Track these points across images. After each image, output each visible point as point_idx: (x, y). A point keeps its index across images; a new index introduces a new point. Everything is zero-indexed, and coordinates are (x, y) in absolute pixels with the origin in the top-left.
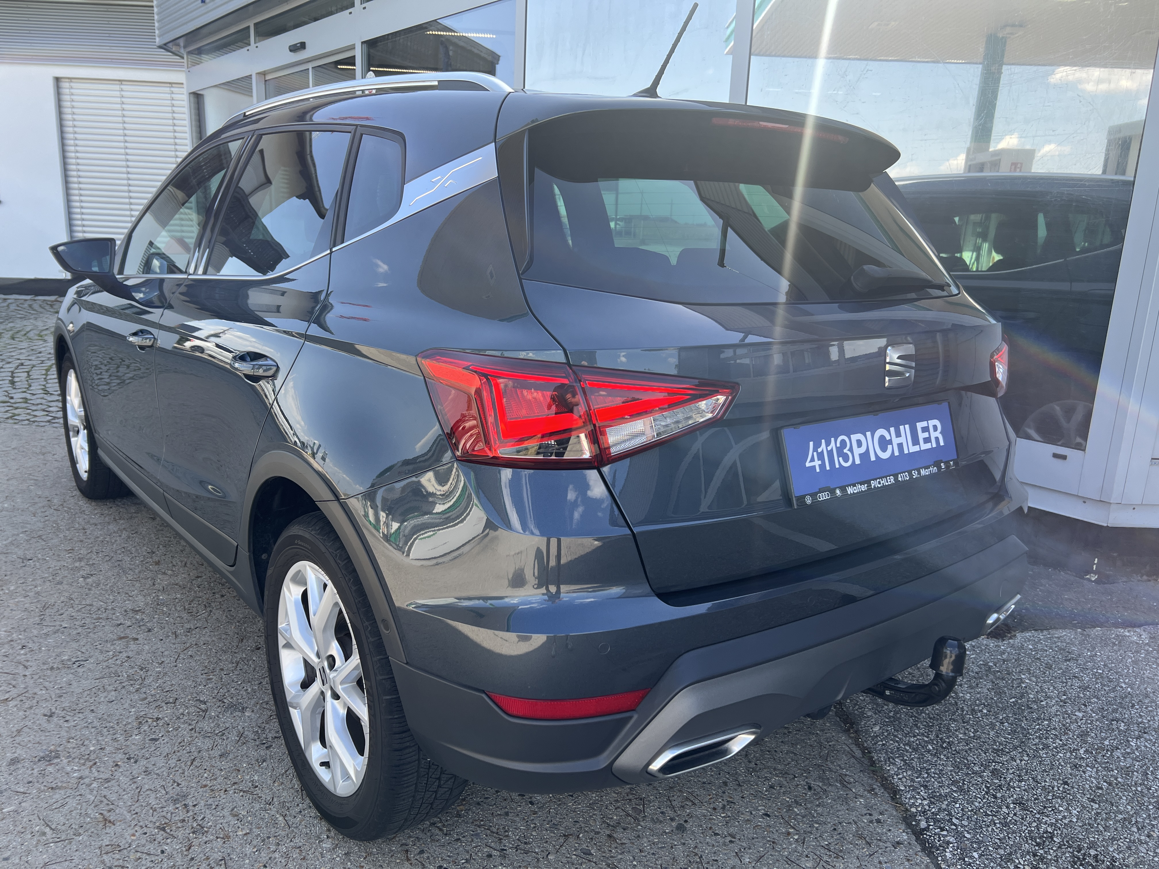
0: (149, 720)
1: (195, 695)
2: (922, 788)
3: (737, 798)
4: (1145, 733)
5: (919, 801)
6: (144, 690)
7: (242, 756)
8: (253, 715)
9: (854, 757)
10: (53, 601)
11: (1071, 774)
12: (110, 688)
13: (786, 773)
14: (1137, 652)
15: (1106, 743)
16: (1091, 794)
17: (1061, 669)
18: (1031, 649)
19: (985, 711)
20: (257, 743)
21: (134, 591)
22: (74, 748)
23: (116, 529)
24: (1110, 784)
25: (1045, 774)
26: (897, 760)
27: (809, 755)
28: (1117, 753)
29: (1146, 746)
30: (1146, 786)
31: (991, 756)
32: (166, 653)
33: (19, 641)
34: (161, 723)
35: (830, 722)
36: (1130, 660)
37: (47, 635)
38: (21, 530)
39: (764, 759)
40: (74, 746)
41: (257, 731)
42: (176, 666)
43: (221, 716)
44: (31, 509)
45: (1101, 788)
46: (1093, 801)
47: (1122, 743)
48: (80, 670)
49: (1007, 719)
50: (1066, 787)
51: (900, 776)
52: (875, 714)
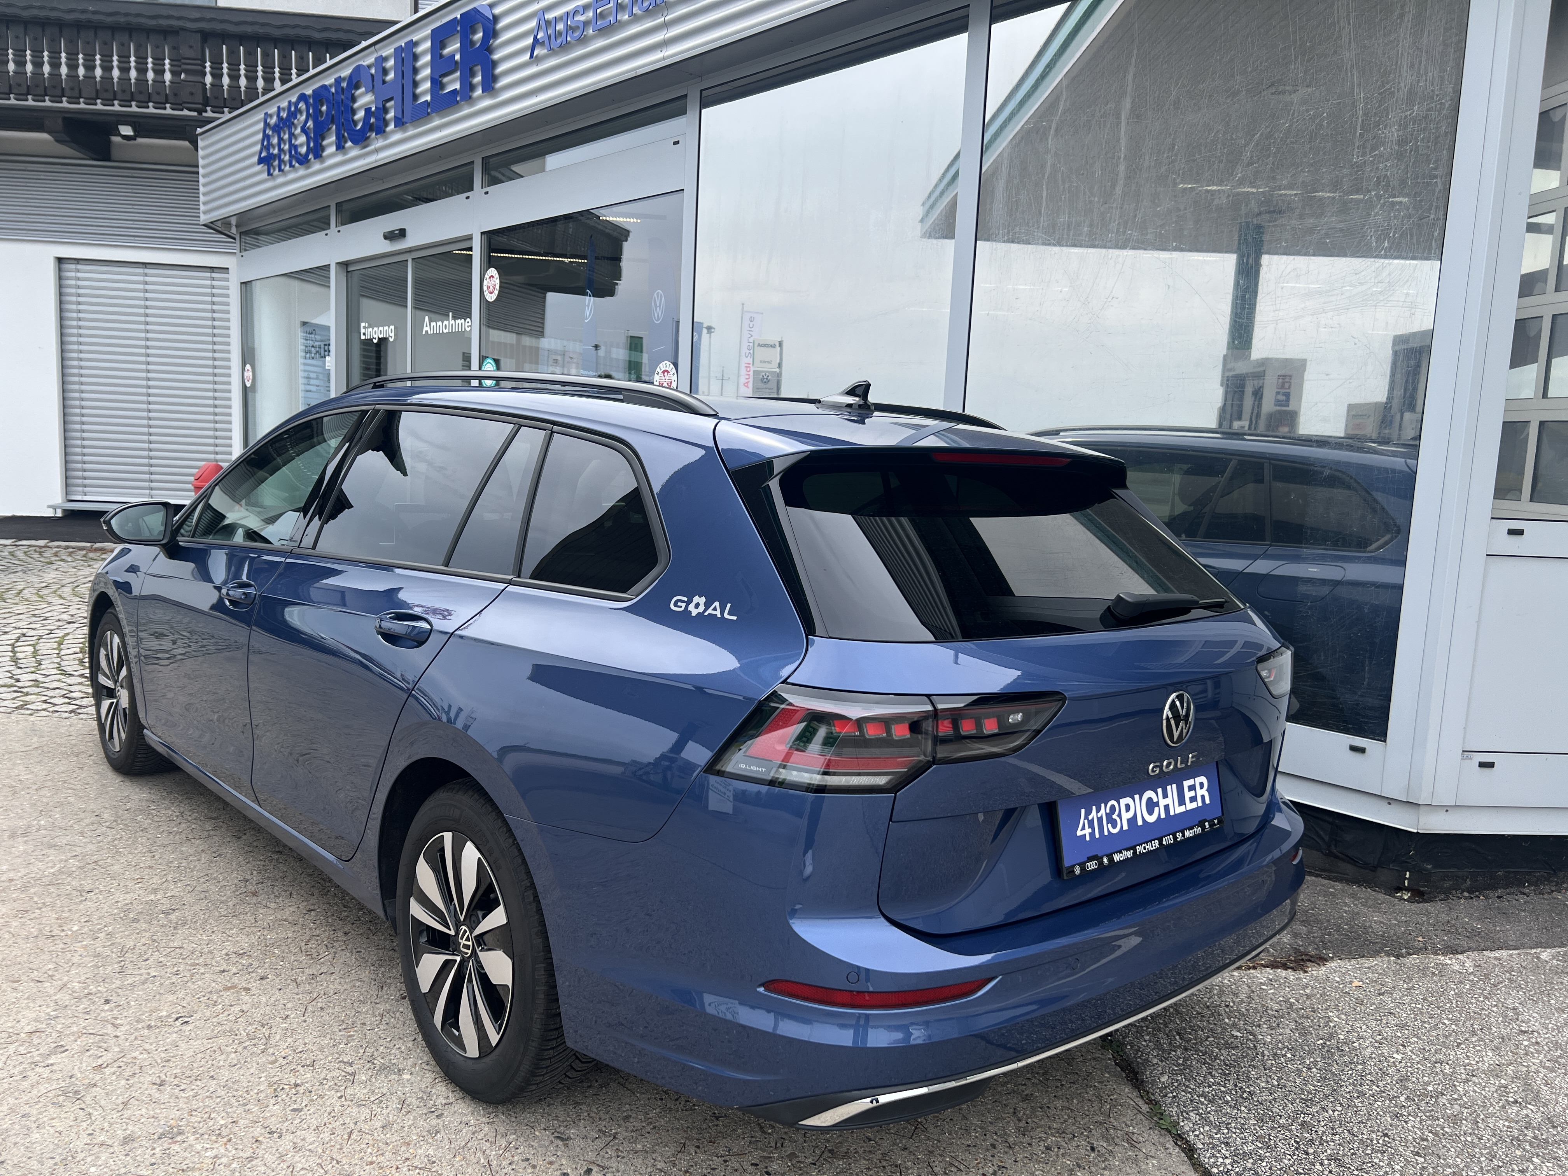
0: (286, 1087)
1: (337, 1056)
2: (1223, 1146)
3: (1009, 1163)
4: (1473, 1076)
5: (1221, 1160)
6: (271, 1051)
7: (409, 1127)
8: (413, 1078)
9: (1140, 1112)
10: (132, 944)
11: (1391, 1125)
12: (229, 1049)
13: (1063, 1132)
14: (1461, 982)
15: (1430, 1088)
16: (1414, 1146)
17: (1374, 1004)
18: (1338, 982)
19: (1289, 1055)
20: (425, 1112)
21: (232, 929)
22: (200, 1122)
23: (192, 851)
24: (1436, 1134)
25: (1362, 1126)
26: (1191, 1114)
27: (1088, 1110)
28: (1443, 1100)
29: (1475, 1091)
30: (1476, 1135)
31: (1299, 1106)
32: (289, 1005)
33: (99, 995)
34: (301, 1089)
35: (1109, 1073)
36: (1452, 992)
37: (133, 985)
38: (69, 855)
39: (1036, 1116)
40: (199, 1119)
41: (422, 1098)
42: (305, 1021)
43: (374, 1080)
44: (76, 827)
45: (1427, 1140)
46: (1418, 1154)
47: (1448, 1089)
48: (184, 1027)
49: (1315, 1063)
50: (1386, 1139)
51: (1197, 1133)
52: (1162, 1061)
